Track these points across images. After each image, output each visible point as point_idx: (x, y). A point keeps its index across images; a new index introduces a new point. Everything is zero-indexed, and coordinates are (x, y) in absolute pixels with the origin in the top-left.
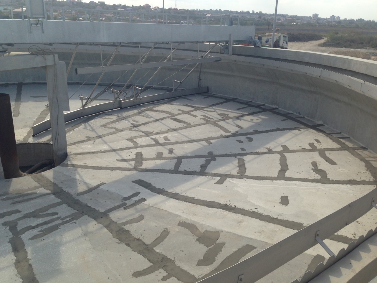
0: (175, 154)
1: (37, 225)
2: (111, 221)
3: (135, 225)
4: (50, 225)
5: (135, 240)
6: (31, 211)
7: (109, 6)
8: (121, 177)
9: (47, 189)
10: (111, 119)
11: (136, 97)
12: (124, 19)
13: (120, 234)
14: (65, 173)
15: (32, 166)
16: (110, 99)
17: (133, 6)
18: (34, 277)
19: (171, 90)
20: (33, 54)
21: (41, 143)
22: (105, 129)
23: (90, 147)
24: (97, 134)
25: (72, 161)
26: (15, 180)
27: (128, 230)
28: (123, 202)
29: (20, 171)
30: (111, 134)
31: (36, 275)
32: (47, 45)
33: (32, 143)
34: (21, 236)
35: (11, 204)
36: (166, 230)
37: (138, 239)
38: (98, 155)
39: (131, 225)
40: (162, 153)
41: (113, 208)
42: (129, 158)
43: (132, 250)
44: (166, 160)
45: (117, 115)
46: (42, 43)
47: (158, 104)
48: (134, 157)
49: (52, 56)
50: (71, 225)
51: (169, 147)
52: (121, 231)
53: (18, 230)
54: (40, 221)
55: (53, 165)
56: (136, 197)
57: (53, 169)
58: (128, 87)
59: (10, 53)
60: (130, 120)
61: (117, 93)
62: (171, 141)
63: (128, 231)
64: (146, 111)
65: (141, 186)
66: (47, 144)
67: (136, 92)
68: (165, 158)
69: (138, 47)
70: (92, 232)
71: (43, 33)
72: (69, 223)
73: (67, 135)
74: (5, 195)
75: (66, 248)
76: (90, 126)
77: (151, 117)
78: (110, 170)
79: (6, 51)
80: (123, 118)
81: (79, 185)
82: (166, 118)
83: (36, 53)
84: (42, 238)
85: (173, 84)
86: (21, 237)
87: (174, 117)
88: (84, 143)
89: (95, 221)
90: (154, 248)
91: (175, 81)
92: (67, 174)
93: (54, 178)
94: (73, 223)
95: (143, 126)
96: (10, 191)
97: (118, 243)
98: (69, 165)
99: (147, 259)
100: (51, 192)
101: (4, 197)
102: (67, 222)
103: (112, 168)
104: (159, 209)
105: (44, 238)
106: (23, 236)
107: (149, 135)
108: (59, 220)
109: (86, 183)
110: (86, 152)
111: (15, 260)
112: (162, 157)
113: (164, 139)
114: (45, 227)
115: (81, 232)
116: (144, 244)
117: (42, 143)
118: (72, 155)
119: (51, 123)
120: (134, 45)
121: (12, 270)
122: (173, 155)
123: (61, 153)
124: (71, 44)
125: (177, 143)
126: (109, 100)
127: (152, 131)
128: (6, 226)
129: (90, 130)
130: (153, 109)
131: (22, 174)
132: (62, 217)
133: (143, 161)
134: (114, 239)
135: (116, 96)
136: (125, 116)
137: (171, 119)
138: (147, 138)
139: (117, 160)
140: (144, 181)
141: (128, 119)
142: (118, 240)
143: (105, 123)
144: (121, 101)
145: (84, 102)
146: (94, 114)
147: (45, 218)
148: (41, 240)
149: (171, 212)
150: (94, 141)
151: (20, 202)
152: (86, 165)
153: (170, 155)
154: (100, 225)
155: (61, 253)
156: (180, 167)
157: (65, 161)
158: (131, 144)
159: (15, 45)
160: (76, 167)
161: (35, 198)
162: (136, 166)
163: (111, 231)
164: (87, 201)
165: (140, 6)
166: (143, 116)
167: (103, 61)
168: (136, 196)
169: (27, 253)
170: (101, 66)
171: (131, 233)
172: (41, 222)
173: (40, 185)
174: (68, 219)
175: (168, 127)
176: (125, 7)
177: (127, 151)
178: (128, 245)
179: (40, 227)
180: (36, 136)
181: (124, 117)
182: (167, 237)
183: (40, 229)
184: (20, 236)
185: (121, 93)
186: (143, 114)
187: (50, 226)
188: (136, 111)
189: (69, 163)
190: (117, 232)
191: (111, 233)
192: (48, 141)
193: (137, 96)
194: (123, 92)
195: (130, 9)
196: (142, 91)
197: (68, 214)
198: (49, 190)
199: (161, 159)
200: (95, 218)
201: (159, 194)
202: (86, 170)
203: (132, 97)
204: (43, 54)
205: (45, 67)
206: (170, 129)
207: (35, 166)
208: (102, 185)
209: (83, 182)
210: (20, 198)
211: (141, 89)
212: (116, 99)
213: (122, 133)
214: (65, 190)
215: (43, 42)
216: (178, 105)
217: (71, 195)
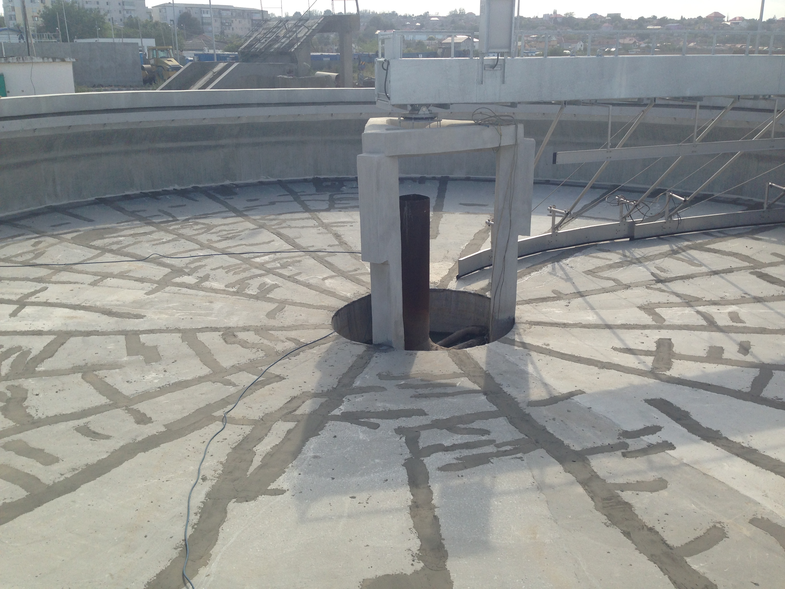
0: (755, 356)
1: (452, 446)
2: (593, 474)
3: (646, 496)
4: (475, 451)
5: (643, 528)
6: (445, 418)
7: (630, 21)
8: (621, 386)
9: (475, 382)
10: (607, 259)
11: (670, 217)
12: (657, 48)
13: (611, 506)
14: (507, 357)
15: (449, 334)
16: (610, 218)
17: (683, 19)
18: (441, 543)
19: (759, 206)
20: (480, 124)
21: (470, 293)
22: (594, 279)
23: (559, 312)
24: (576, 287)
25: (523, 336)
26: (421, 354)
27: (629, 504)
28: (621, 441)
29: (430, 338)
30: (605, 290)
31: (444, 540)
32: (508, 106)
33: (455, 291)
34: (424, 458)
35: (411, 397)
36: (718, 525)
37: (651, 530)
38: (576, 330)
39: (638, 494)
40: (721, 350)
41: (598, 447)
42: (640, 348)
43: (636, 549)
44: (729, 367)
45: (621, 251)
46: (497, 103)
47: (722, 235)
48: (653, 348)
49: (512, 127)
50: (512, 461)
51: (743, 338)
52: (612, 501)
53: (421, 447)
54: (458, 439)
55: (485, 337)
56: (650, 436)
57: (486, 345)
58: (655, 194)
59: (440, 121)
60: (652, 266)
61: (627, 205)
62: (747, 325)
63: (628, 506)
64: (691, 248)
65: (664, 415)
66: (480, 296)
67: (672, 206)
68: (728, 362)
69: (694, 107)
70: (551, 487)
71: (503, 82)
72: (510, 457)
73: (519, 282)
74: (403, 379)
75: (500, 504)
76: (562, 269)
77: (701, 265)
78: (596, 366)
79: (435, 117)
80: (634, 261)
81: (532, 385)
82: (739, 269)
83: (485, 121)
84: (460, 473)
85: (766, 193)
86: (425, 461)
87: (759, 270)
88: (549, 303)
89: (561, 466)
90: (688, 560)
91: (771, 185)
92: (512, 359)
93: (488, 363)
94: (517, 458)
95: (679, 282)
96: (413, 373)
97: (605, 524)
98: (516, 343)
99: (669, 577)
100: (480, 389)
101: (402, 383)
102: (505, 453)
103: (602, 362)
104: (704, 474)
105: (464, 474)
106: (427, 461)
107: (691, 303)
108: (491, 446)
109: (545, 385)
110: (551, 321)
111: (412, 502)
112: (721, 358)
113: (728, 318)
114: (466, 453)
115: (531, 480)
116: (664, 542)
117: (472, 292)
118: (523, 323)
119: (493, 256)
120: (684, 103)
121: (404, 518)
122: (749, 358)
123: (503, 316)
124: (550, 103)
125: (762, 331)
126: (608, 220)
127: (700, 296)
128: (402, 435)
129: (561, 278)
130: (708, 246)
131: (432, 346)
132: (497, 442)
133: (673, 360)
134: (598, 513)
135: (625, 213)
136: (638, 256)
137: (751, 273)
138: (688, 311)
139: (615, 349)
140: (672, 404)
141: (646, 263)
142: (605, 517)
143: (594, 267)
144: (634, 223)
145: (558, 220)
146: (574, 247)
147: (467, 435)
148: (458, 476)
149: (736, 488)
150: (568, 301)
151: (426, 396)
152: (548, 347)
153: (741, 357)
154: (570, 477)
155: (493, 511)
156: (765, 389)
157: (510, 333)
158: (647, 319)
159: (451, 106)
160: (530, 350)
161: (453, 395)
162: (657, 368)
163: (591, 495)
164: (546, 421)
165: (700, 18)
166: (683, 260)
167: (611, 136)
168: (653, 434)
169: (431, 493)
170: (605, 147)
171: (636, 512)
172: (460, 442)
173: (463, 372)
174: (508, 448)
175: (742, 290)
176: (664, 21)
177: (638, 332)
178: (627, 534)
179: (457, 451)
180: (462, 279)
181: (637, 259)
182: (721, 543)
183: (457, 454)
184: (422, 459)
185: (636, 206)
186: (683, 255)
187: (474, 453)
188: (665, 248)
189: (517, 338)
190: (604, 499)
191: (592, 499)
192: (483, 291)
193: (673, 215)
194: (641, 205)
195: (675, 24)
196: (686, 204)
197: (508, 438)
198: (478, 384)
199: (718, 363)
200: (561, 460)
201: (708, 441)
202: (548, 358)
203: (661, 215)
204: (497, 125)
205: (497, 149)
206: (747, 296)
207: (455, 334)
208: (577, 395)
209: (541, 380)
210: (427, 388)
211: (685, 201)
212: (625, 218)
213: (629, 291)
214: (505, 389)
215: (500, 101)
216: (774, 242)
217: (516, 402)
